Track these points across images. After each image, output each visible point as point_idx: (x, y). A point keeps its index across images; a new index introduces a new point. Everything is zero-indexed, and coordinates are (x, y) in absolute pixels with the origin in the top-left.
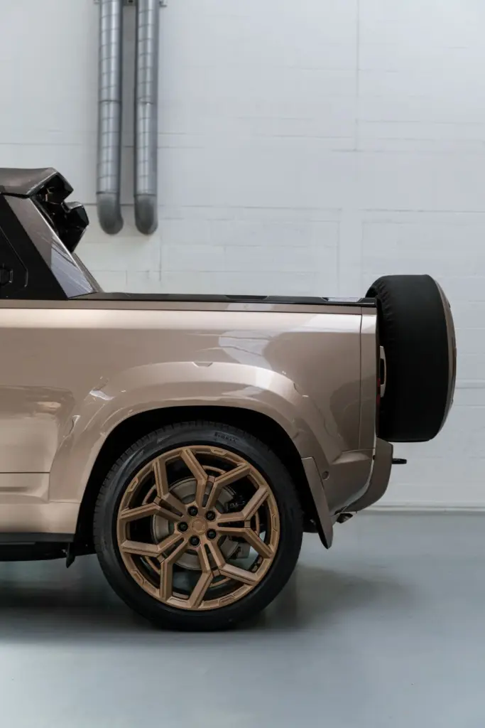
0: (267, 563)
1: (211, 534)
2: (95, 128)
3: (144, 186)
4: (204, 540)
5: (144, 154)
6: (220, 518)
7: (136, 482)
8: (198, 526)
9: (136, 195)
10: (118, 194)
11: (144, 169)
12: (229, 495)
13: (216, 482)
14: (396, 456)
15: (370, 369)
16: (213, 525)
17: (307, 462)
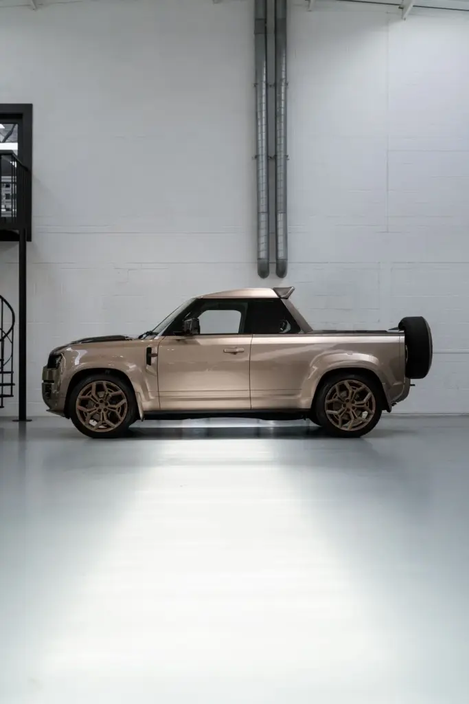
0: (371, 416)
1: (353, 408)
2: (255, 223)
3: (281, 255)
4: (351, 410)
5: (281, 239)
6: (356, 403)
7: (330, 391)
8: (349, 405)
9: (277, 259)
10: (268, 259)
11: (281, 247)
12: (358, 396)
13: (355, 391)
14: (411, 383)
15: (403, 353)
16: (354, 405)
17: (384, 384)
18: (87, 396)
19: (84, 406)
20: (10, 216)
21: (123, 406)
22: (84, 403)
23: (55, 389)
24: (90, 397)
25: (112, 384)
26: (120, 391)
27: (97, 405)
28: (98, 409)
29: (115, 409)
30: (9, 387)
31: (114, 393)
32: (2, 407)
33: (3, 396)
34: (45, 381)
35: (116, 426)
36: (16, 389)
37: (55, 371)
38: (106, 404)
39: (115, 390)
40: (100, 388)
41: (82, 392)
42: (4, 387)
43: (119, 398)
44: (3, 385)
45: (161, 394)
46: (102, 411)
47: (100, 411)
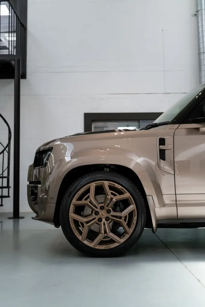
18: (83, 202)
19: (80, 215)
20: (8, 53)
21: (131, 214)
22: (79, 210)
23: (42, 192)
24: (87, 202)
25: (116, 185)
26: (127, 195)
27: (97, 213)
28: (97, 217)
29: (120, 218)
30: (7, 189)
31: (119, 197)
32: (2, 205)
33: (2, 197)
34: (30, 183)
35: (122, 240)
36: (12, 190)
37: (42, 169)
38: (108, 212)
39: (120, 193)
40: (100, 190)
41: (77, 196)
42: (4, 189)
43: (125, 203)
44: (2, 188)
45: (179, 198)
46: (104, 220)
47: (100, 220)
